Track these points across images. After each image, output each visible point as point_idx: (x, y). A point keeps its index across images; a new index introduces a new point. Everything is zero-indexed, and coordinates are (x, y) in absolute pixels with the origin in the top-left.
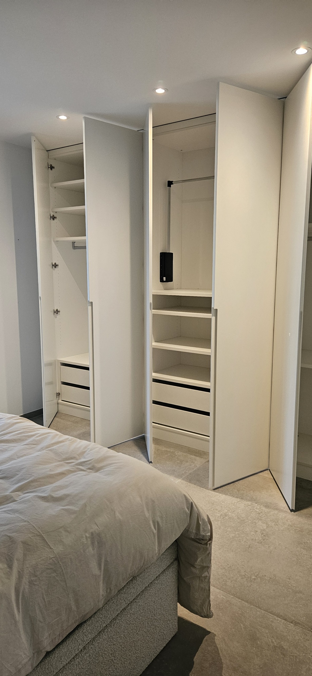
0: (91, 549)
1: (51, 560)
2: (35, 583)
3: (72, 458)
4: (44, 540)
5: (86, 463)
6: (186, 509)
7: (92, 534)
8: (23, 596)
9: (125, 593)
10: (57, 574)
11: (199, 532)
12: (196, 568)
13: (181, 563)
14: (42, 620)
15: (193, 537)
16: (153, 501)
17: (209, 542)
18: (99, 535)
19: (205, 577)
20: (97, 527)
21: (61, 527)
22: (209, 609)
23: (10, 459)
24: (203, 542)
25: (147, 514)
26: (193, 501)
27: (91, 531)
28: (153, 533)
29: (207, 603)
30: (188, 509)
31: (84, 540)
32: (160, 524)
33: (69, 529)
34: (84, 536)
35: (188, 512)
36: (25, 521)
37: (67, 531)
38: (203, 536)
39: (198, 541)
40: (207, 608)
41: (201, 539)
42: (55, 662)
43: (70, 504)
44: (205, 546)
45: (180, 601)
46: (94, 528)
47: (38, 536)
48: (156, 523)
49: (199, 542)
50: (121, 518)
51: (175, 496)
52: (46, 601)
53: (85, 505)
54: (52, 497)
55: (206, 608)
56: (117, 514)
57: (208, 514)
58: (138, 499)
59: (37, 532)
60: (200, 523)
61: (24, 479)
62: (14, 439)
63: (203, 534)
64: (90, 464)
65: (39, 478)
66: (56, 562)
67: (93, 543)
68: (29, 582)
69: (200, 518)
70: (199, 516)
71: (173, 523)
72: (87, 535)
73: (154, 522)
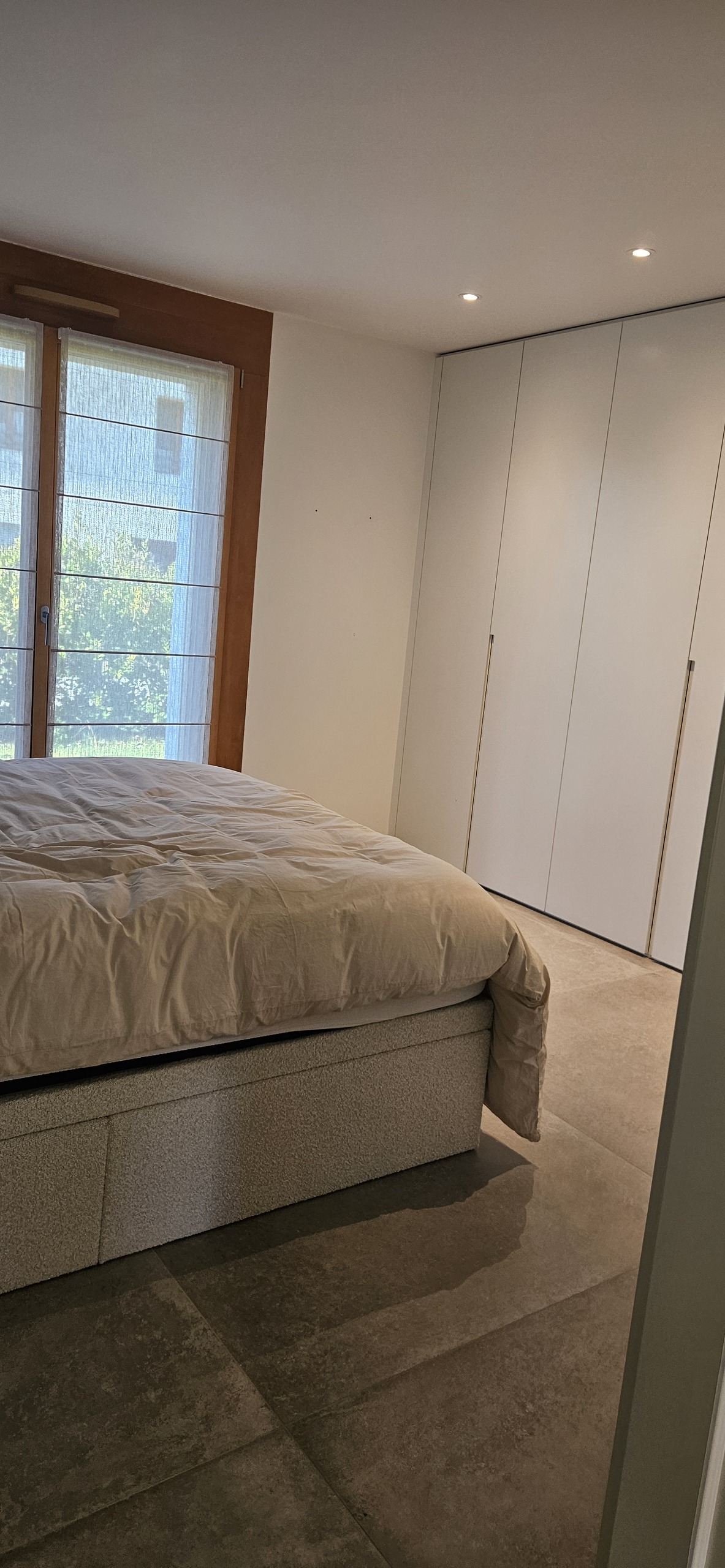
0: (338, 927)
1: (282, 918)
2: (257, 934)
3: (355, 845)
4: (279, 896)
5: (372, 852)
6: (505, 941)
7: (345, 912)
8: (240, 941)
9: (389, 1029)
10: (286, 935)
11: (523, 983)
12: (515, 1044)
13: (494, 1036)
14: (258, 977)
15: (512, 989)
16: (449, 909)
17: (539, 1007)
18: (353, 916)
19: (531, 1067)
20: (352, 907)
21: (305, 892)
22: (533, 1126)
23: (269, 827)
24: (529, 1004)
25: (434, 921)
26: (520, 932)
27: (344, 908)
28: (438, 947)
29: (532, 1115)
30: (507, 940)
31: (332, 914)
32: (454, 942)
33: (314, 897)
34: (333, 910)
35: (507, 945)
36: (262, 873)
37: (312, 898)
38: (529, 992)
39: (521, 999)
40: (531, 1125)
41: (526, 997)
42: (272, 1060)
43: (326, 876)
44: (531, 1010)
45: (487, 1101)
46: (349, 907)
47: (273, 889)
48: (446, 939)
49: (522, 1001)
50: (392, 911)
51: (490, 916)
52: (267, 959)
53: (346, 881)
54: (306, 865)
55: (529, 1123)
56: (387, 904)
57: (546, 965)
58: (427, 900)
59: (272, 886)
60: (527, 970)
61: (277, 845)
62: (283, 812)
63: (530, 988)
64: (376, 854)
65: (299, 849)
66: (288, 922)
67: (342, 923)
68: (250, 930)
69: (528, 962)
70: (527, 959)
71: (476, 949)
72: (337, 911)
73: (443, 936)
